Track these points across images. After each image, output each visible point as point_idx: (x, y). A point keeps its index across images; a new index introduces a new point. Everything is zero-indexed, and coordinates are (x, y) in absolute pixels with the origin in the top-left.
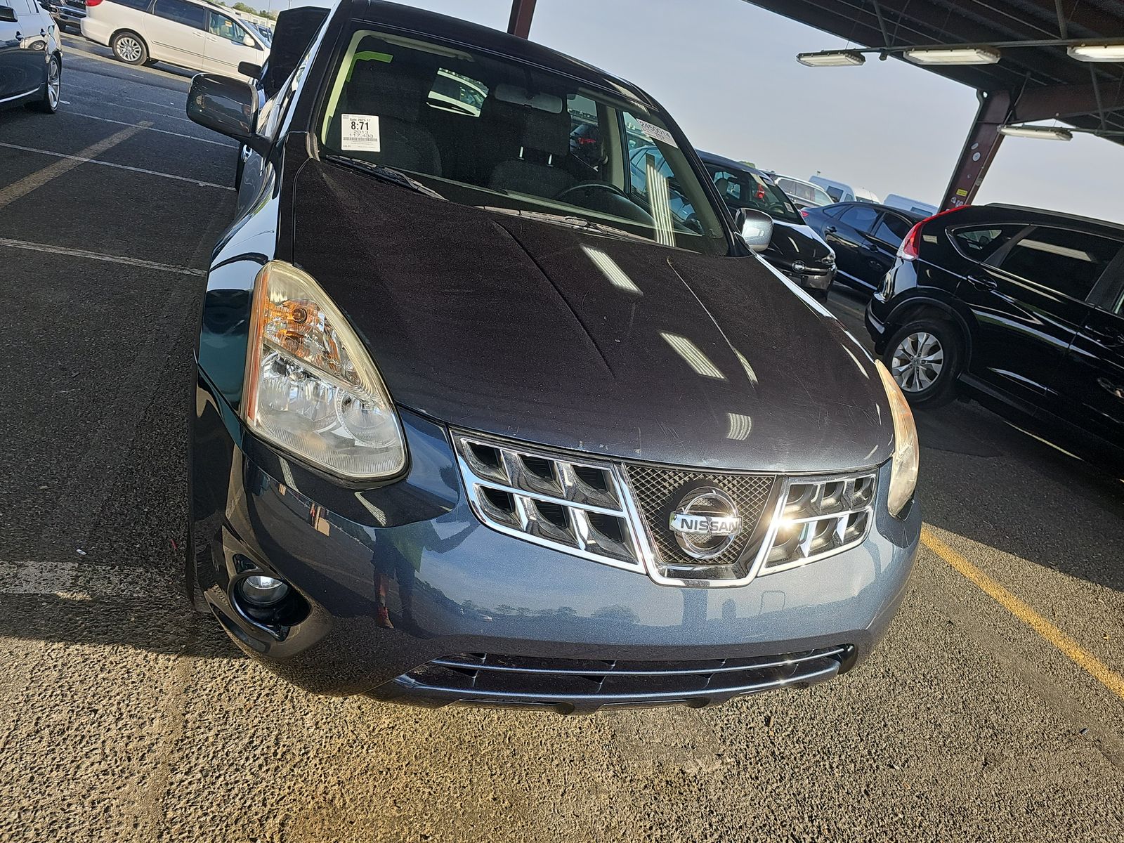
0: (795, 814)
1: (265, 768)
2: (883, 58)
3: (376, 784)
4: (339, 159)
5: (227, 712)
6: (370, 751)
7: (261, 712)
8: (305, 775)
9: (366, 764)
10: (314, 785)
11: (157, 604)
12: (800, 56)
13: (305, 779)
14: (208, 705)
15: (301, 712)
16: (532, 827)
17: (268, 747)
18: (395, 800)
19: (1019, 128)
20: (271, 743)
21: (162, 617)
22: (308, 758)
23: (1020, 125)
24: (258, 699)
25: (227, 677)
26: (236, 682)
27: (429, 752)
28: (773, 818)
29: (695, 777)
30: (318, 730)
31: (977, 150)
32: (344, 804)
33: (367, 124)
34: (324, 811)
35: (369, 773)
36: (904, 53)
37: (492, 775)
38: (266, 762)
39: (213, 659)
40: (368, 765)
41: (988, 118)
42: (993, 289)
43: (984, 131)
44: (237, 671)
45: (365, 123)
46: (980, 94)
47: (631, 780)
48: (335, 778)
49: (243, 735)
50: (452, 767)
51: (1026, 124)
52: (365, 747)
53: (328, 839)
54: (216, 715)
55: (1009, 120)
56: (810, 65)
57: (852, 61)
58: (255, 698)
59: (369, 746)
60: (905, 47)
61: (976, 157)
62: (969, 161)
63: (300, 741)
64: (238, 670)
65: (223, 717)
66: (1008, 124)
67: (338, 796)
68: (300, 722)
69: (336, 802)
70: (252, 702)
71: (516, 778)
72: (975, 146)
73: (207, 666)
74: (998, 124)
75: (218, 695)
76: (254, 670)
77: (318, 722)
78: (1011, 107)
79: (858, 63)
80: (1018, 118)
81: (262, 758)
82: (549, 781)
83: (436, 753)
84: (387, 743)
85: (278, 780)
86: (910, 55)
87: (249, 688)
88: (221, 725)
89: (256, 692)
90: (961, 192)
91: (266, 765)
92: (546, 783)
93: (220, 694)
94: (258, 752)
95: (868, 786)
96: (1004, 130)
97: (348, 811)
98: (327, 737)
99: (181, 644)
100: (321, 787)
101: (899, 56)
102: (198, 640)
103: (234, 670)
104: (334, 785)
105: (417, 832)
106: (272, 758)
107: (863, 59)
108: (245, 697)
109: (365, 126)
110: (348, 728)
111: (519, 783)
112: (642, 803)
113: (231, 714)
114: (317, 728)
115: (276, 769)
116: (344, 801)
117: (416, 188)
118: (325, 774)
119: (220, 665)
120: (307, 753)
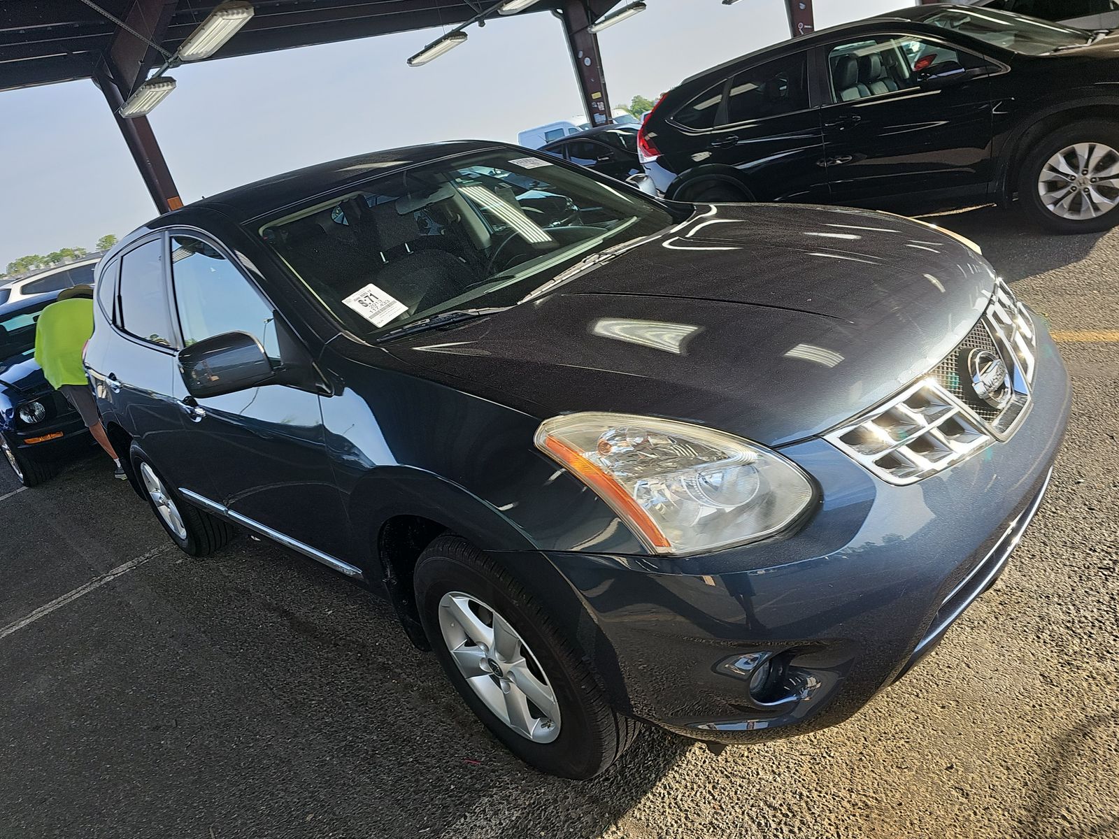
0: (1082, 556)
1: (796, 830)
2: (482, 24)
3: (870, 769)
4: (391, 335)
5: (711, 823)
6: (832, 755)
7: (731, 801)
8: (825, 808)
9: (844, 764)
10: (840, 808)
11: (538, 809)
12: (410, 61)
13: (830, 810)
14: (693, 832)
15: (753, 776)
16: (988, 701)
17: (774, 816)
18: (897, 767)
19: (604, 21)
20: (771, 812)
21: (558, 813)
22: (808, 797)
23: (602, 18)
24: (714, 797)
25: (670, 803)
26: (681, 800)
27: (863, 720)
28: (1076, 569)
29: (1007, 586)
30: (782, 775)
31: (585, 56)
32: (876, 799)
33: (371, 295)
34: (873, 815)
35: (856, 768)
36: (499, 11)
37: (917, 696)
38: (790, 825)
39: (640, 803)
40: (846, 763)
41: (575, 27)
42: (737, 141)
43: (579, 39)
44: (669, 794)
45: (369, 295)
46: (555, 13)
47: (984, 622)
48: (843, 790)
49: (746, 825)
50: (890, 715)
51: (606, 15)
52: (825, 755)
53: (905, 828)
54: (708, 832)
55: (592, 20)
56: (424, 63)
57: (458, 40)
58: (711, 797)
59: (827, 752)
60: (496, 6)
61: (587, 62)
62: (585, 69)
63: (784, 793)
64: (668, 792)
65: (715, 828)
66: (593, 23)
67: (864, 799)
68: (763, 782)
69: (869, 803)
70: (713, 801)
71: (931, 683)
72: (581, 55)
73: (644, 811)
74: (587, 27)
75: (686, 820)
76: (677, 782)
77: (773, 771)
78: (587, 9)
79: (463, 40)
80: (597, 14)
81: (783, 826)
82: (949, 667)
83: (867, 716)
84: (833, 740)
85: (815, 828)
86: (504, 9)
87: (695, 795)
88: (723, 834)
89: (704, 793)
90: (596, 96)
91: (793, 827)
92: (950, 670)
93: (687, 818)
94: (774, 826)
95: (1085, 505)
96: (594, 29)
97: (885, 801)
98: (794, 774)
99: (603, 816)
100: (845, 803)
101: (496, 15)
102: (607, 802)
103: (667, 796)
104: (851, 795)
105: (940, 770)
106: (788, 819)
107: (465, 35)
108: (705, 803)
109: (372, 297)
110: (796, 756)
111: (938, 685)
112: (1011, 629)
113: (714, 821)
114: (779, 775)
115: (802, 822)
116: (872, 798)
117: (477, 314)
118: (833, 795)
119: (652, 801)
120: (801, 795)
